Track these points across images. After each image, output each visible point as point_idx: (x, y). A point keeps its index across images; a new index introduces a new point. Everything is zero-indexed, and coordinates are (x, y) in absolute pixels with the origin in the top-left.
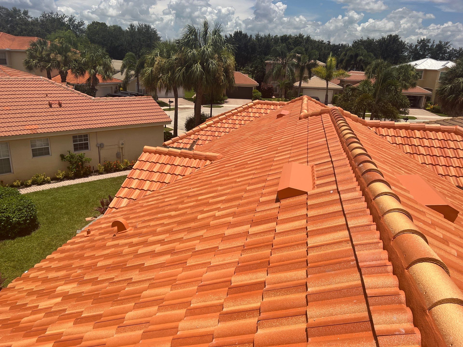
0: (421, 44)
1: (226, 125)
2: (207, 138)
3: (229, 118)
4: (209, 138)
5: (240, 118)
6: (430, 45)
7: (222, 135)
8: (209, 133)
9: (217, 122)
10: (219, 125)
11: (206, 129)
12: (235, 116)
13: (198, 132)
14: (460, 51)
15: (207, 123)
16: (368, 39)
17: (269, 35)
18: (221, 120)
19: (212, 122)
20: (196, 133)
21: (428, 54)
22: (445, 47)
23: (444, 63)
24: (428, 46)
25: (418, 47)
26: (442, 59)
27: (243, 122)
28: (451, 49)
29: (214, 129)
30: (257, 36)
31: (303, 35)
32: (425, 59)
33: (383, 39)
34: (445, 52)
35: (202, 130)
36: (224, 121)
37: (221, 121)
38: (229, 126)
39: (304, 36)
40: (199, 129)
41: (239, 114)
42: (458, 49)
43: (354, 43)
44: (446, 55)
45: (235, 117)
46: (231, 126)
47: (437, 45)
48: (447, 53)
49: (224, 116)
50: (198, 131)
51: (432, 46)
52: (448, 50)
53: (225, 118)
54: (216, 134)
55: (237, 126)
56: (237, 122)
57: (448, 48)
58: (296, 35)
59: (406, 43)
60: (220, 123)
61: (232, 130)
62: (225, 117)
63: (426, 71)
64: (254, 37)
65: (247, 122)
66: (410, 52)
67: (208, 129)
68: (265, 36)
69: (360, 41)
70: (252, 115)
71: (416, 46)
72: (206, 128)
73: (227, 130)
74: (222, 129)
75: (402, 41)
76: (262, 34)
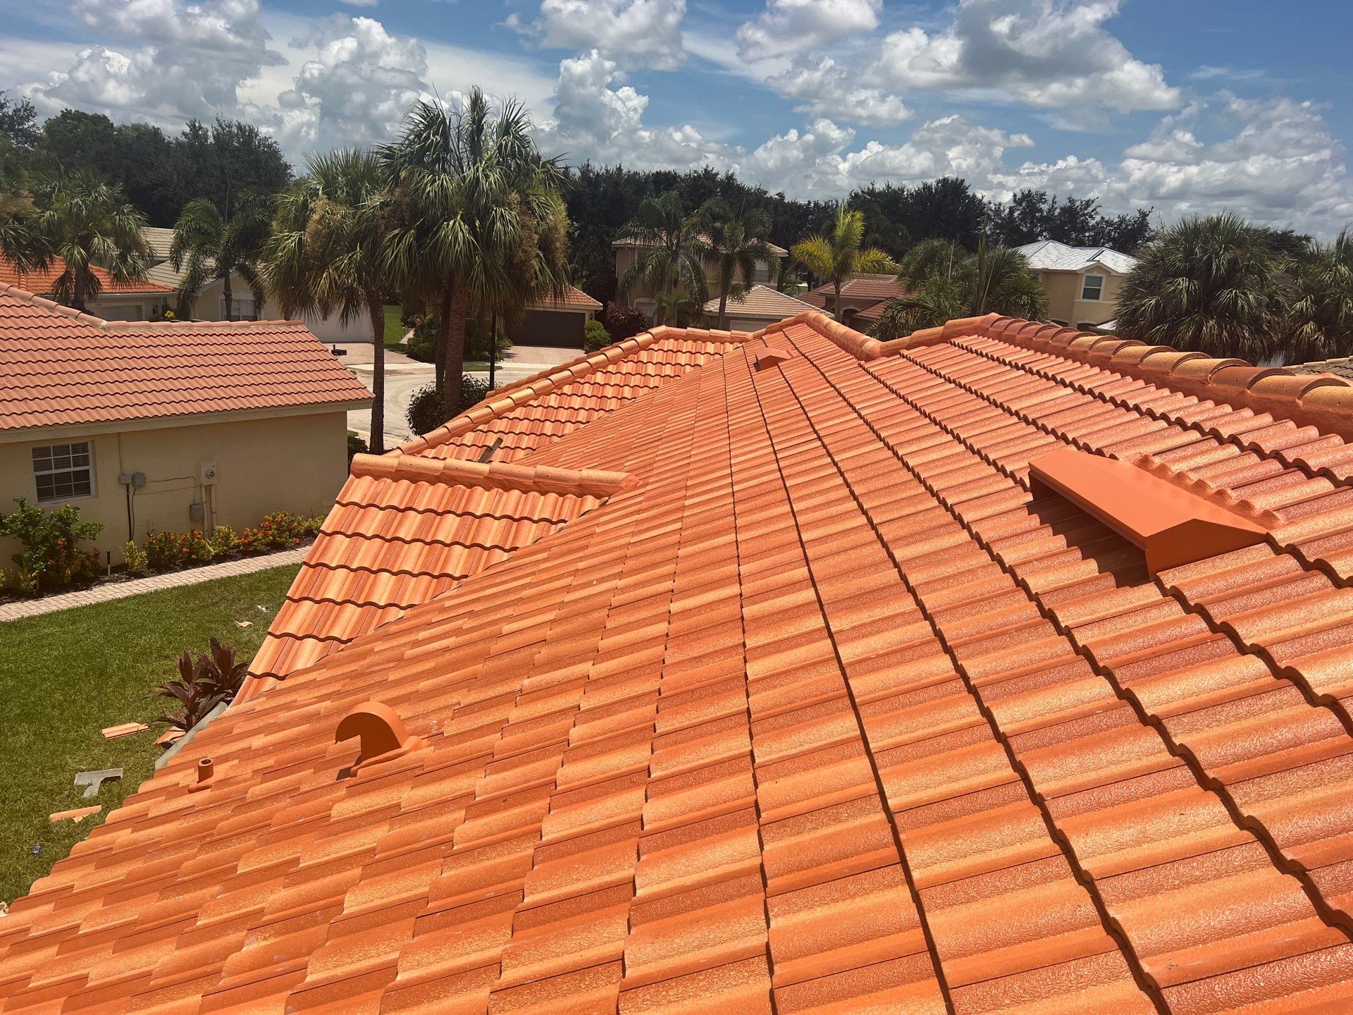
0: (1024, 204)
1: (576, 402)
2: (520, 440)
3: (582, 381)
4: (526, 441)
5: (615, 379)
6: (1045, 207)
7: (566, 432)
8: (523, 426)
9: (547, 392)
10: (553, 400)
11: (511, 415)
12: (599, 374)
13: (487, 422)
14: (1120, 225)
15: (515, 396)
16: (888, 187)
17: (619, 169)
18: (559, 385)
19: (530, 391)
20: (480, 427)
21: (1041, 231)
22: (1084, 215)
23: (1091, 252)
24: (1041, 210)
25: (1016, 214)
26: (1079, 244)
27: (627, 392)
28: (1098, 218)
29: (537, 413)
30: (586, 171)
31: (714, 172)
32: (1042, 244)
33: (927, 188)
34: (1084, 227)
35: (498, 415)
36: (567, 389)
37: (556, 387)
38: (585, 403)
39: (717, 174)
40: (490, 414)
41: (611, 368)
42: (1116, 220)
43: (853, 198)
44: (1087, 234)
45: (599, 378)
46: (591, 403)
47: (1061, 209)
48: (1089, 230)
49: (567, 373)
50: (487, 420)
51: (1050, 210)
52: (1092, 222)
53: (571, 381)
54: (548, 428)
55: (613, 404)
56: (609, 392)
57: (1091, 216)
58: (695, 172)
59: (985, 201)
60: (553, 396)
61: (596, 415)
62: (569, 377)
63: (1048, 273)
64: (576, 172)
65: (642, 392)
66: (997, 226)
67: (519, 412)
68: (607, 171)
69: (868, 194)
70: (651, 369)
71: (1012, 210)
72: (512, 409)
73: (582, 416)
74: (563, 415)
75: (974, 196)
76: (598, 167)
